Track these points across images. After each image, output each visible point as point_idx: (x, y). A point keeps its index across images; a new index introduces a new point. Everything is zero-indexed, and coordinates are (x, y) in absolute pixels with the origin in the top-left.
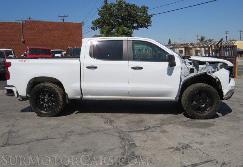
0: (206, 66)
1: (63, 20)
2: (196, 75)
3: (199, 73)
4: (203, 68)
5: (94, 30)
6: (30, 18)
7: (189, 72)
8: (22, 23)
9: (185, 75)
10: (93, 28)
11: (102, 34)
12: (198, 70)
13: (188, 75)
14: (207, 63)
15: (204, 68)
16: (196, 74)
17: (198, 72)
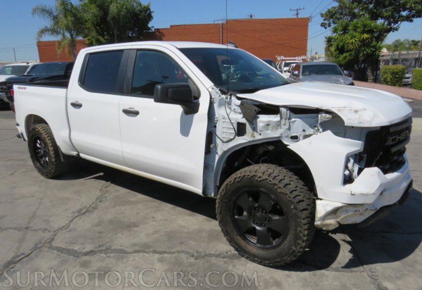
0: (281, 118)
1: (297, 14)
2: (249, 142)
3: (258, 137)
4: (268, 125)
5: (326, 28)
6: (251, 16)
7: (233, 131)
8: (222, 24)
9: (225, 140)
10: (323, 25)
11: (335, 34)
12: (255, 129)
13: (231, 140)
14: (283, 110)
15: (272, 124)
16: (251, 139)
17: (255, 133)
